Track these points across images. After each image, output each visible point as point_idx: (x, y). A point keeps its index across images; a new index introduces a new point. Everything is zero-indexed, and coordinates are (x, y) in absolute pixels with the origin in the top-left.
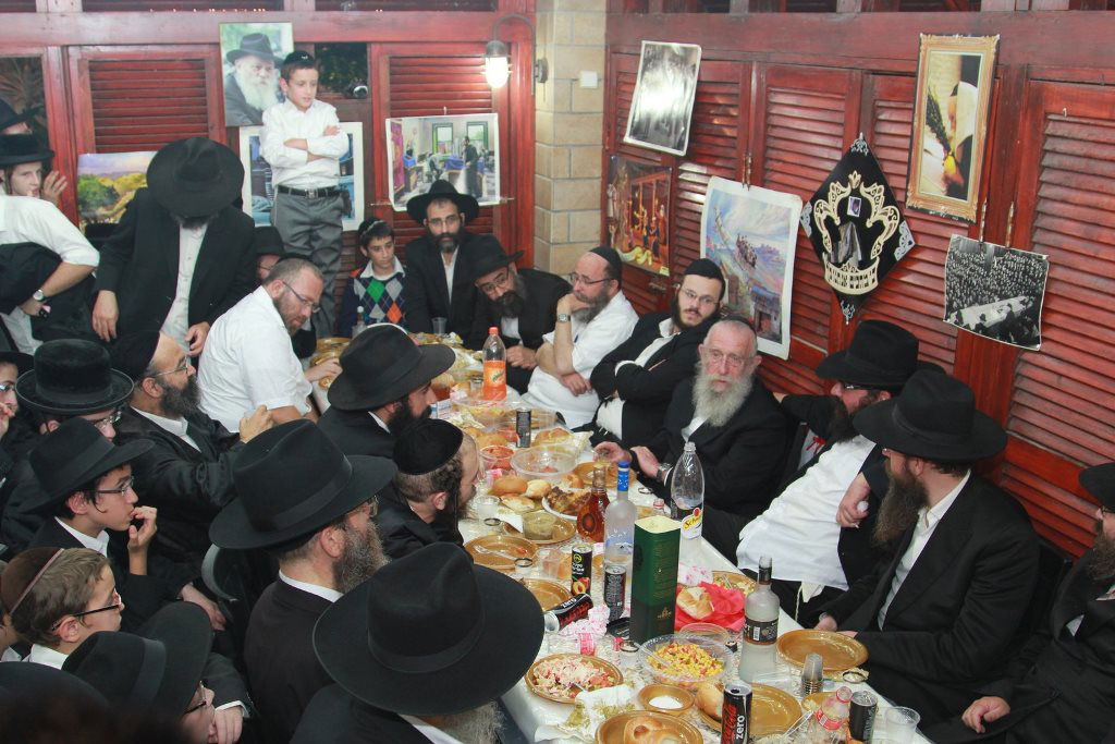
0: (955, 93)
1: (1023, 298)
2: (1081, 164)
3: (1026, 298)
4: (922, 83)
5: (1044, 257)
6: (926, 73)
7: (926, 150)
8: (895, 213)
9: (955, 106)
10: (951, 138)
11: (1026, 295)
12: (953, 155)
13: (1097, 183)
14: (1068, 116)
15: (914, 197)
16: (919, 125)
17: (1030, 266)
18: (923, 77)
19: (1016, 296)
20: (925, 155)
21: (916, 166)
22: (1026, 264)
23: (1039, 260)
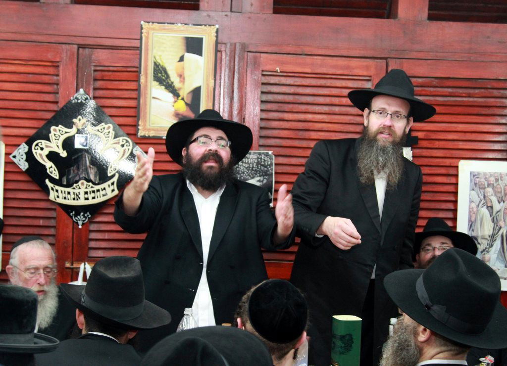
0: (182, 59)
1: (258, 178)
2: (290, 98)
3: (261, 178)
4: (147, 54)
5: (270, 153)
6: (150, 47)
7: (154, 98)
8: (127, 141)
9: (183, 68)
10: (180, 89)
11: (260, 176)
12: (183, 99)
13: (303, 108)
14: (281, 72)
15: (145, 129)
16: (146, 81)
17: (261, 159)
18: (147, 50)
19: (253, 178)
20: (153, 101)
21: (145, 108)
22: (258, 158)
23: (267, 155)
